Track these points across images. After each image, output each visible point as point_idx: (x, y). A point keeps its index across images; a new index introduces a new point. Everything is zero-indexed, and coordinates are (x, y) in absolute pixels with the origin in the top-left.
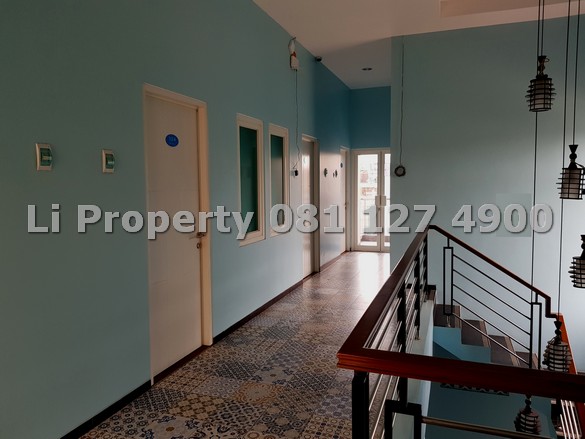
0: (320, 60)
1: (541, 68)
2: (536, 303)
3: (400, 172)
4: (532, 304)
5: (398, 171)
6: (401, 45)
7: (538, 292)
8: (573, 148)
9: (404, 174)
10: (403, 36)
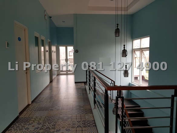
0: (51, 17)
1: (117, 27)
2: (112, 83)
3: (77, 51)
4: (111, 83)
5: (76, 51)
6: (76, 16)
7: (112, 80)
8: (124, 45)
9: (78, 52)
10: (76, 14)
